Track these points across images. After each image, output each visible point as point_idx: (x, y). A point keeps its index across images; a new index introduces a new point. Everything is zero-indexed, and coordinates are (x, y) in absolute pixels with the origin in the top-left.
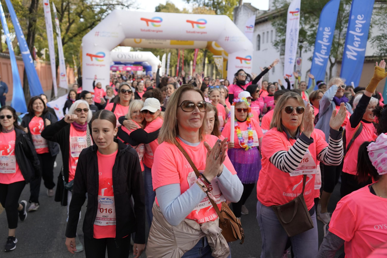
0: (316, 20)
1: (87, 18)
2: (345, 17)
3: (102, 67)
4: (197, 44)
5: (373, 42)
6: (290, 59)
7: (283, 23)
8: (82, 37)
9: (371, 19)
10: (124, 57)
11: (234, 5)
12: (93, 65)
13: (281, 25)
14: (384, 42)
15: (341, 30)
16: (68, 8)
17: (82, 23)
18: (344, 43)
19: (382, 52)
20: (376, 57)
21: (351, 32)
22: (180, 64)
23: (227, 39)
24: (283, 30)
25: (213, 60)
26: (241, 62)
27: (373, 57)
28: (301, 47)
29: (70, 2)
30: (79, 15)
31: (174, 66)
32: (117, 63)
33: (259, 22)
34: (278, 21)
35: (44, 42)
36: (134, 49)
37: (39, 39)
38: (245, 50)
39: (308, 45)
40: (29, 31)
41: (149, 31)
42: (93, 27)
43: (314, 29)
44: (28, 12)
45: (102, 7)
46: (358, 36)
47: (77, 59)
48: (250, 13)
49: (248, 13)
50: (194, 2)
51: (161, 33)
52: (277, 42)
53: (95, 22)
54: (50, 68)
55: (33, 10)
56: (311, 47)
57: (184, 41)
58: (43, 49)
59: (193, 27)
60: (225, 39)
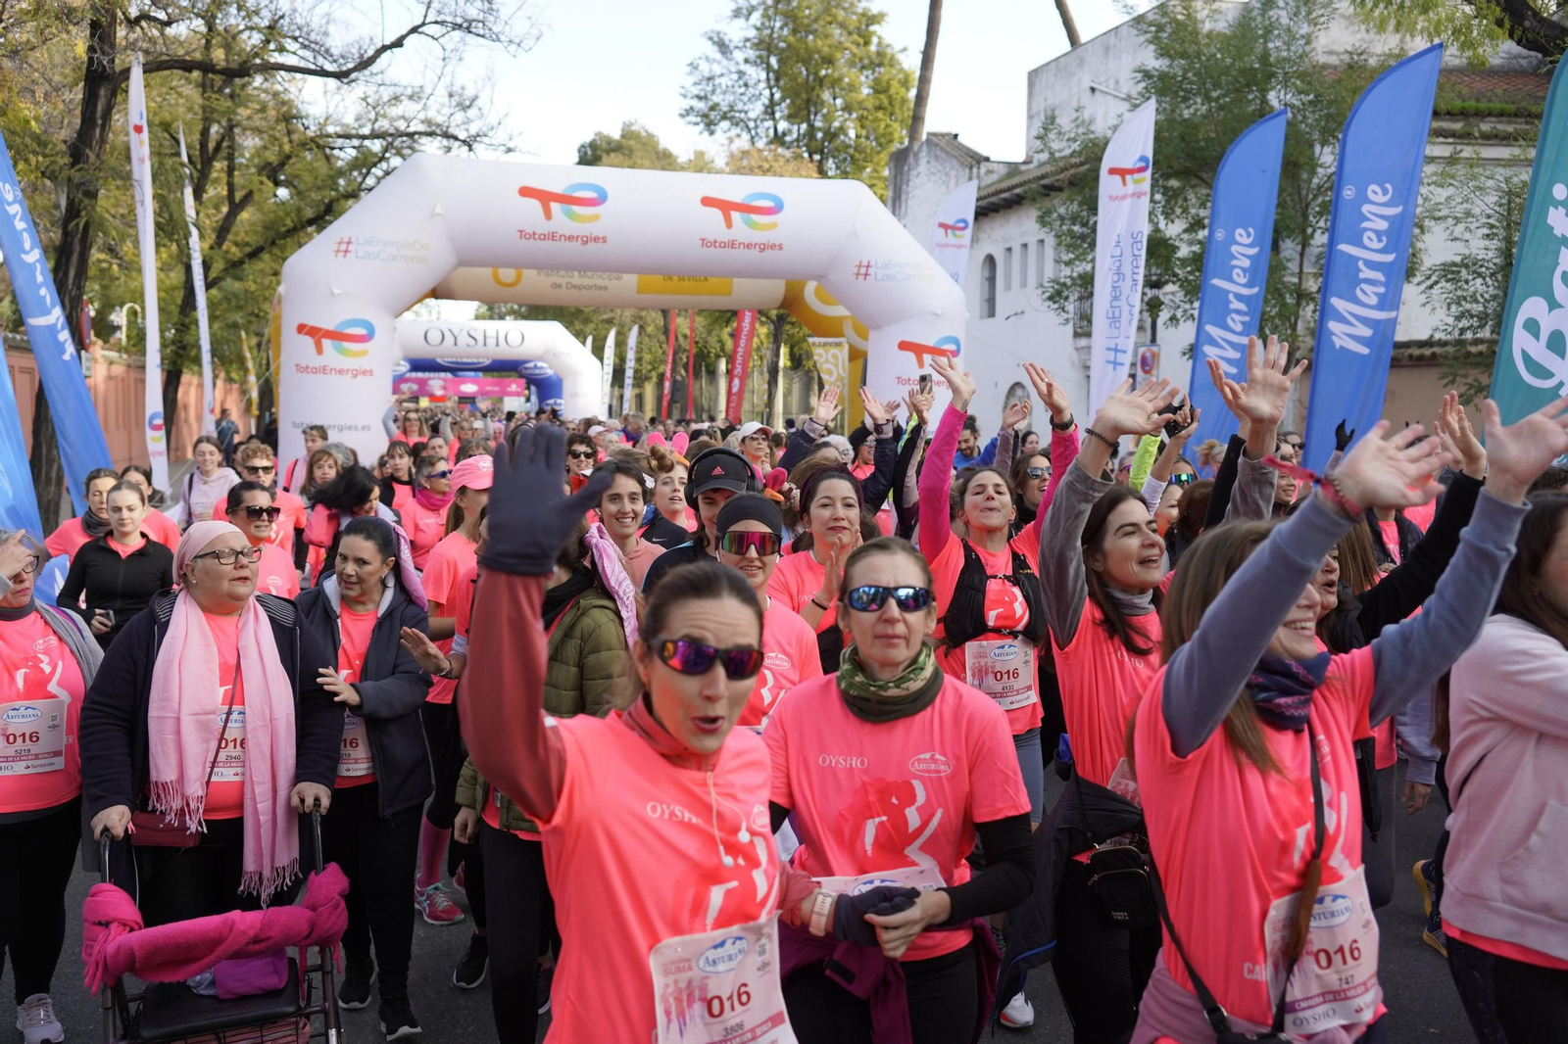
1: (302, 187)
2: (1320, 191)
3: (360, 378)
4: (747, 291)
5: (1431, 287)
6: (1108, 349)
7: (1085, 213)
8: (284, 259)
9: (1420, 201)
10: (449, 339)
11: (891, 141)
12: (324, 370)
13: (1074, 219)
14: (1472, 288)
15: (1305, 244)
16: (227, 148)
17: (283, 203)
18: (1320, 289)
19: (1464, 323)
20: (1443, 344)
21: (1344, 247)
22: (674, 370)
23: (863, 270)
24: (1082, 240)
25: (809, 355)
26: (920, 362)
27: (1428, 343)
28: (1153, 306)
29: (238, 125)
30: (273, 172)
31: (654, 374)
32: (420, 365)
33: (989, 209)
34: (1062, 207)
35: (123, 279)
36: (490, 309)
37: (104, 265)
38: (937, 315)
39: (1180, 295)
40: (66, 233)
41: (552, 236)
42: (331, 222)
43: (1202, 234)
44: (67, 160)
45: (367, 143)
46: (1370, 265)
47: (259, 345)
48: (953, 173)
49: (947, 174)
50: (735, 131)
51: (600, 245)
52: (1058, 287)
53: (337, 199)
54: (142, 381)
55: (87, 151)
56: (1195, 305)
57: (695, 279)
58: (118, 308)
59: (729, 224)
60: (856, 270)
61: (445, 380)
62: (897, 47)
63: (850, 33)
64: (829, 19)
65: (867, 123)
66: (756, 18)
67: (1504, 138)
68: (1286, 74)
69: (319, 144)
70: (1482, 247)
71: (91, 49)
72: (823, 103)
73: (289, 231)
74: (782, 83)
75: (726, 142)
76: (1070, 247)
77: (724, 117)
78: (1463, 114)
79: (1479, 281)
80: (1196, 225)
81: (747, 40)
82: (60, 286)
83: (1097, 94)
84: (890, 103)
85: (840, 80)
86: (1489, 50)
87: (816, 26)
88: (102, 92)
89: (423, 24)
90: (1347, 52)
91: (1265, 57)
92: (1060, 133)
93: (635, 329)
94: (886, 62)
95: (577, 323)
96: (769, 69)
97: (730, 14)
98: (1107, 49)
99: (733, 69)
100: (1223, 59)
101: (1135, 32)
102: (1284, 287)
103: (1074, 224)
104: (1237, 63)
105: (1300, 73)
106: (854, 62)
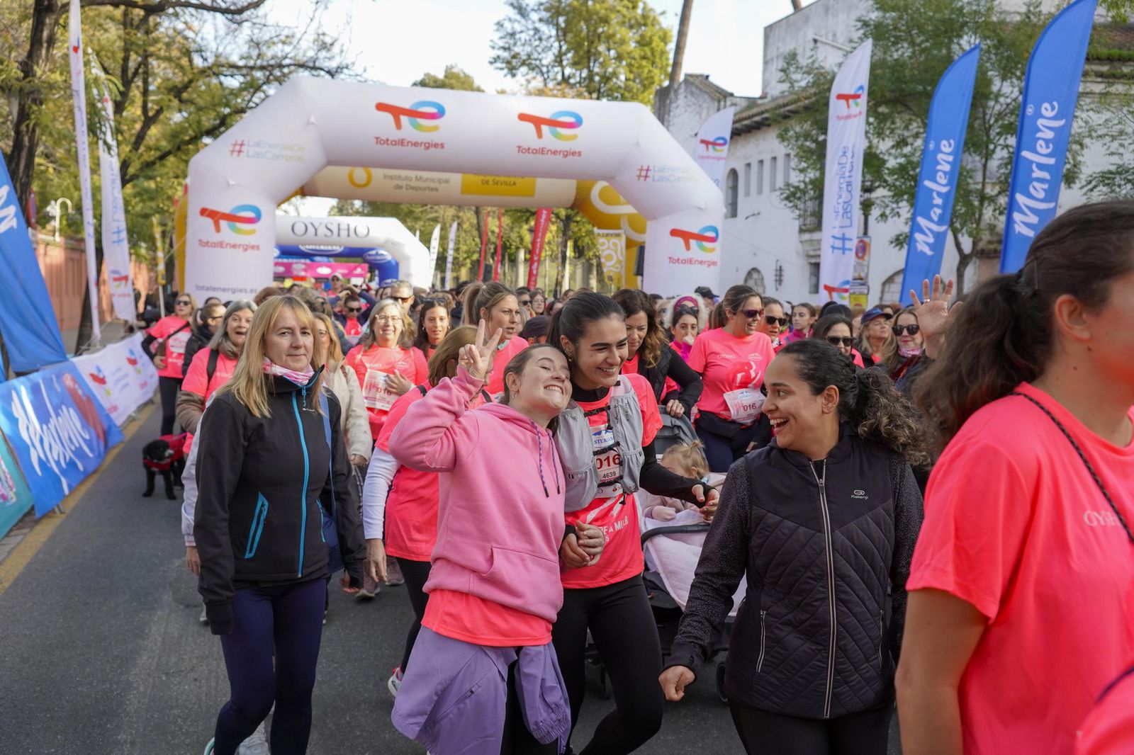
0: (911, 127)
2: (1000, 116)
3: (250, 252)
4: (546, 190)
5: (1091, 190)
6: (836, 239)
7: (817, 132)
8: (189, 159)
9: (1081, 123)
10: (311, 230)
11: (653, 83)
12: (221, 245)
13: (807, 136)
14: (1124, 192)
15: (988, 156)
16: (144, 71)
18: (1000, 193)
22: (485, 258)
23: (644, 173)
25: (593, 246)
26: (688, 247)
28: (866, 206)
29: (152, 55)
30: (178, 93)
31: (468, 261)
32: (289, 252)
34: (796, 127)
35: (57, 180)
37: (42, 168)
38: (701, 209)
39: (891, 194)
40: (18, 132)
41: (402, 142)
42: (225, 131)
43: (907, 150)
44: (19, 75)
45: (253, 72)
48: (705, 105)
49: (700, 106)
50: (532, 74)
51: (438, 150)
52: (792, 189)
53: (230, 115)
54: (72, 260)
55: (35, 67)
56: (901, 204)
57: (506, 183)
58: (53, 202)
59: (540, 134)
60: (638, 173)
61: (304, 264)
62: (658, 11)
65: (634, 69)
68: (977, 22)
69: (214, 70)
72: (600, 53)
73: (191, 139)
74: (570, 36)
75: (525, 83)
76: (801, 159)
77: (523, 63)
78: (1110, 59)
81: (542, 4)
82: (13, 175)
83: (819, 44)
84: (653, 53)
85: (613, 35)
88: (47, 21)
90: (1019, 13)
91: (958, 11)
92: (798, 67)
93: (455, 225)
94: (649, 22)
95: (409, 221)
96: (557, 25)
98: (827, 10)
102: (970, 192)
103: (806, 140)
104: (938, 16)
105: (987, 24)
106: (623, 23)
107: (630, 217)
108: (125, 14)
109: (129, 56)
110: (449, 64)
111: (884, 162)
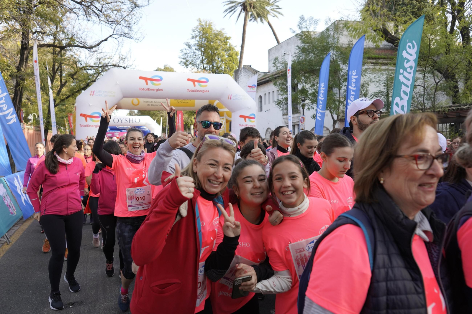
0: (316, 80)
2: (343, 76)
5: (372, 98)
7: (285, 83)
8: (76, 98)
10: (120, 121)
11: (233, 69)
12: (88, 126)
13: (283, 84)
15: (340, 89)
16: (60, 69)
18: (344, 100)
23: (230, 97)
24: (284, 90)
26: (245, 121)
28: (303, 106)
29: (63, 64)
30: (72, 76)
32: (113, 128)
33: (260, 84)
34: (279, 81)
35: (31, 107)
37: (26, 103)
38: (249, 108)
39: (311, 102)
40: (16, 90)
41: (148, 89)
43: (315, 87)
44: (16, 71)
48: (250, 75)
49: (248, 75)
50: (193, 67)
51: (161, 92)
52: (279, 101)
53: (90, 82)
54: (37, 134)
55: (22, 68)
56: (314, 105)
57: (185, 102)
58: (30, 115)
59: (195, 85)
60: (228, 97)
61: (119, 133)
62: (234, 45)
63: (222, 42)
64: (216, 38)
65: (227, 65)
66: (198, 38)
67: (385, 64)
68: (333, 47)
69: (85, 68)
70: (383, 88)
71: (23, 39)
72: (216, 59)
73: (77, 91)
74: (205, 55)
75: (191, 70)
76: (281, 91)
77: (190, 63)
78: (375, 58)
79: (383, 97)
80: (313, 85)
81: (196, 44)
83: (286, 55)
84: (233, 59)
85: (220, 54)
86: (380, 43)
87: (213, 40)
88: (25, 52)
89: (113, 35)
90: (346, 44)
91: (328, 43)
92: (279, 62)
94: (231, 49)
95: (153, 117)
96: (201, 51)
97: (191, 38)
98: (288, 44)
99: (192, 51)
100: (318, 44)
101: (296, 37)
102: (335, 100)
103: (283, 85)
104: (321, 45)
105: (337, 47)
106: (223, 49)
107: (227, 112)
108: (54, 50)
109: (55, 64)
110: (165, 64)
111: (308, 91)
